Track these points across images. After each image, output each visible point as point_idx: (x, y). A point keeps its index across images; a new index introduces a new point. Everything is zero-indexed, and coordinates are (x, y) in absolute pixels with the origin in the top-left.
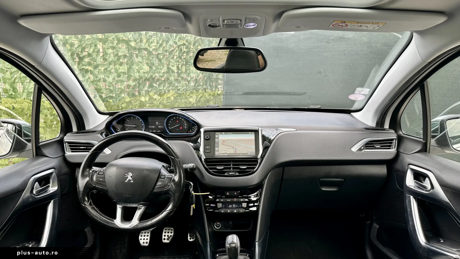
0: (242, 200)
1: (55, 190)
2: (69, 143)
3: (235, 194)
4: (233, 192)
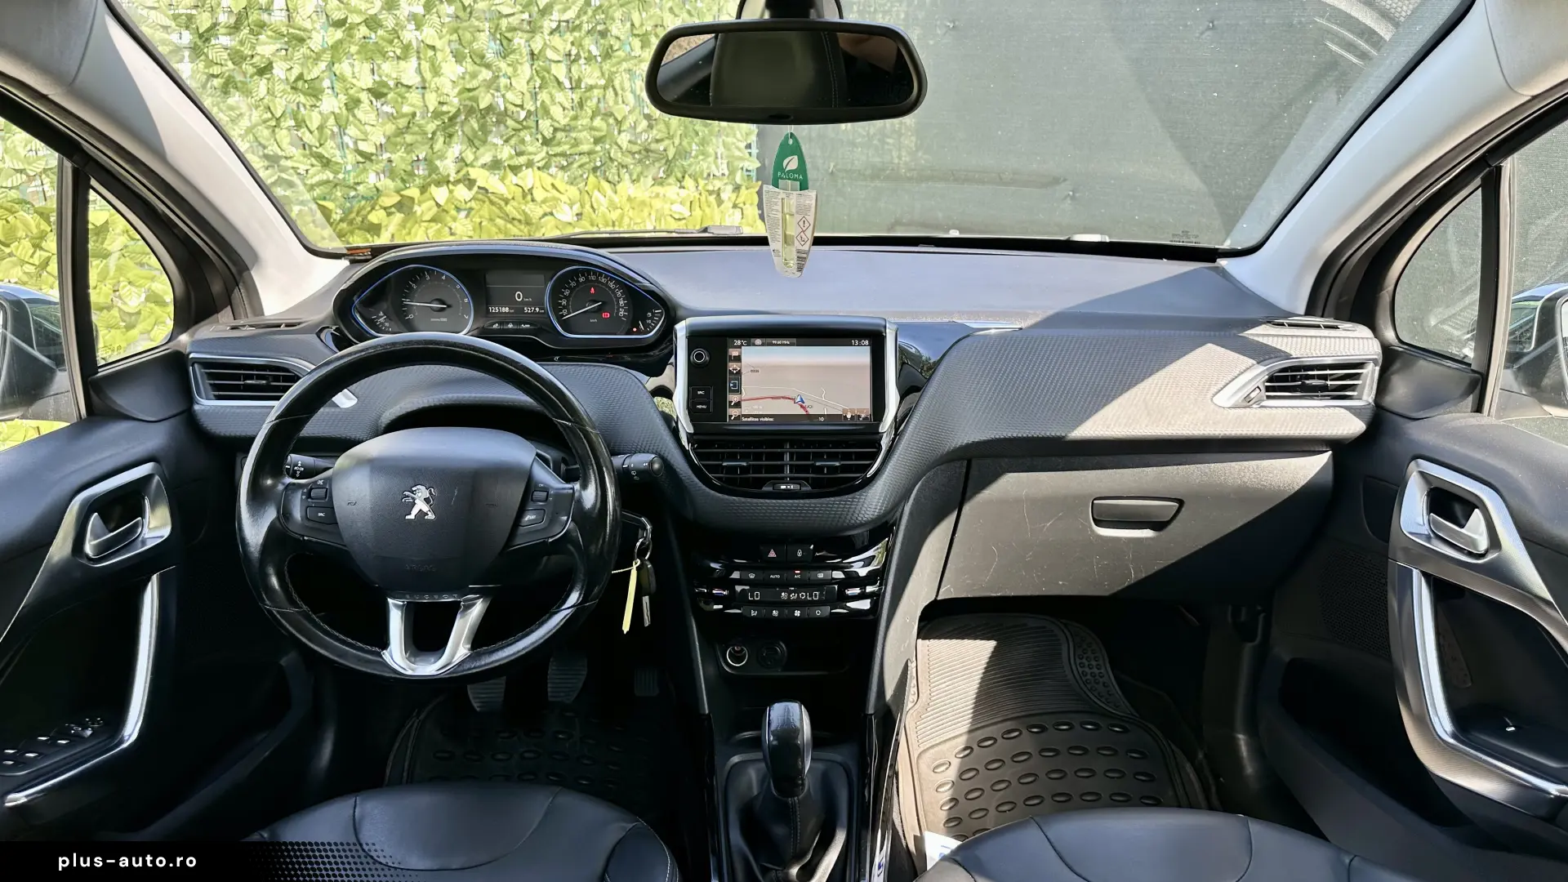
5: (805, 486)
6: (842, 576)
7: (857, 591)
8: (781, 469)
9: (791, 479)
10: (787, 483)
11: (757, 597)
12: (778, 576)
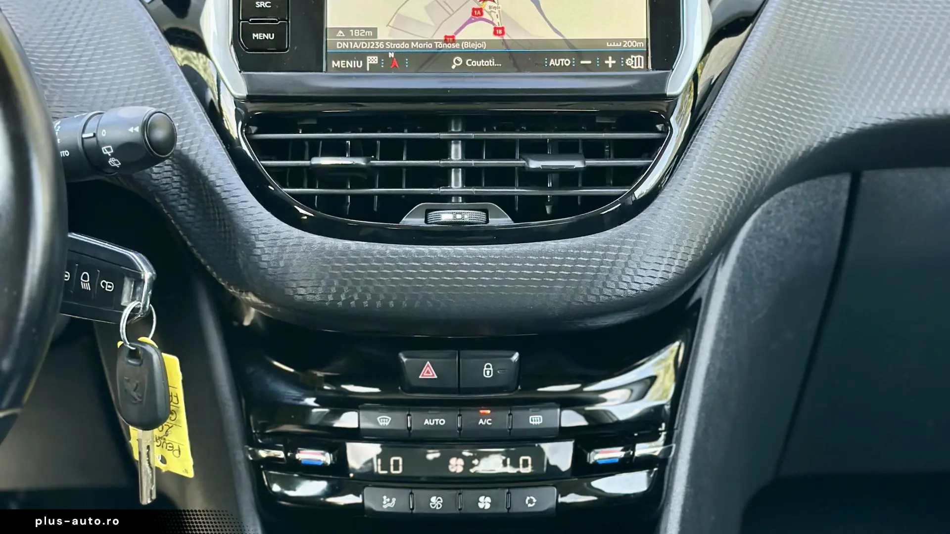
0: (536, 420)
4: (469, 358)
5: (499, 214)
6: (581, 421)
7: (616, 453)
8: (442, 176)
9: (466, 197)
10: (454, 209)
11: (396, 468)
12: (441, 422)
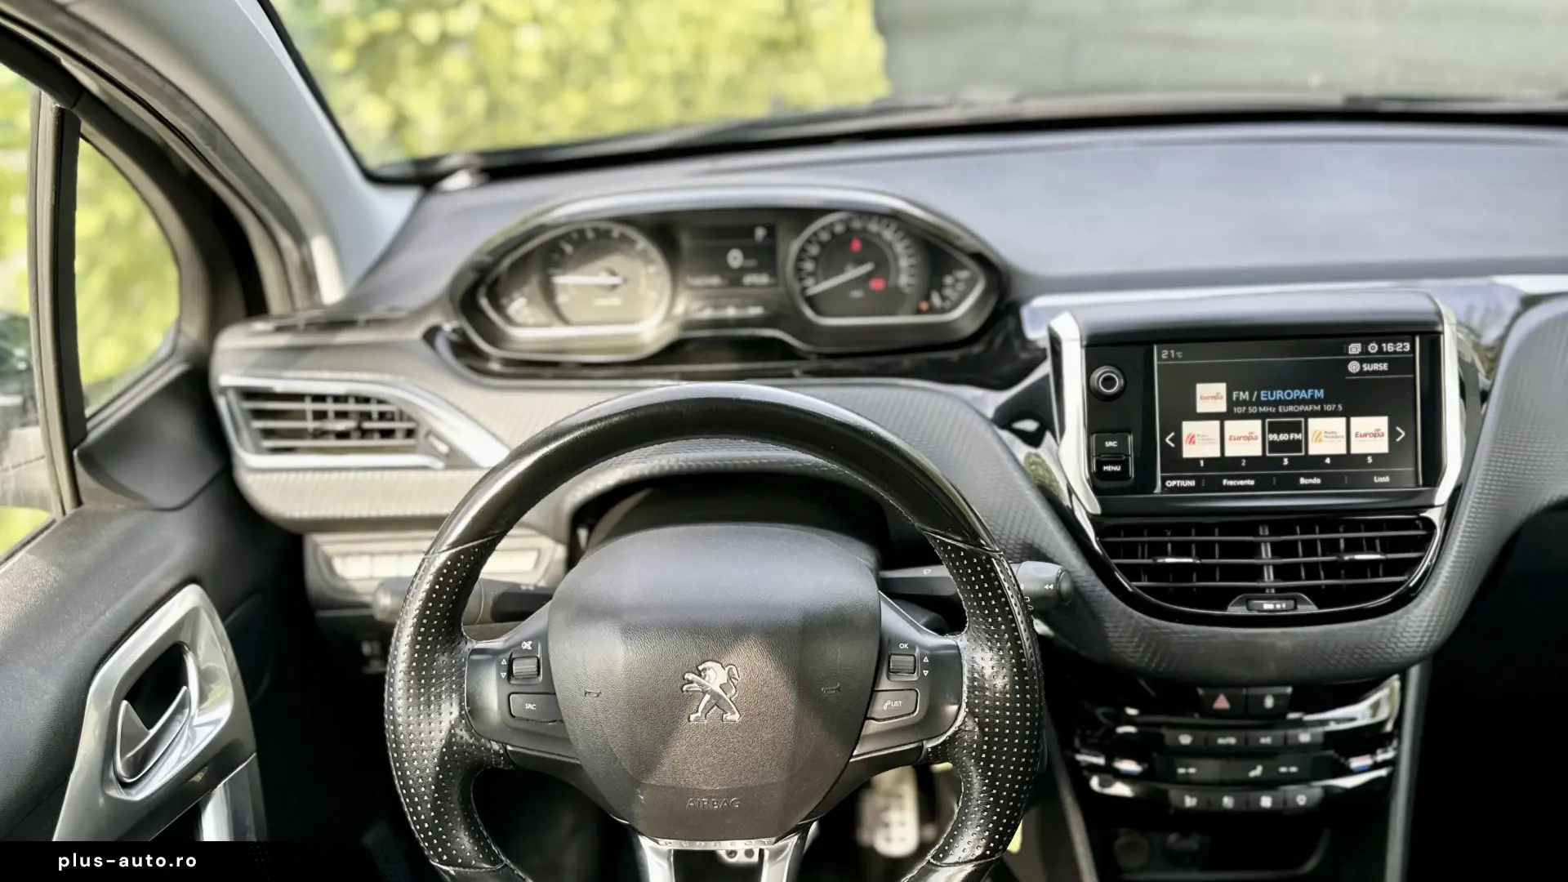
0: (1305, 738)
1: (215, 722)
2: (249, 394)
3: (1269, 702)
5: (1304, 602)
8: (1256, 572)
9: (1278, 590)
10: (1269, 599)
12: (1232, 741)
